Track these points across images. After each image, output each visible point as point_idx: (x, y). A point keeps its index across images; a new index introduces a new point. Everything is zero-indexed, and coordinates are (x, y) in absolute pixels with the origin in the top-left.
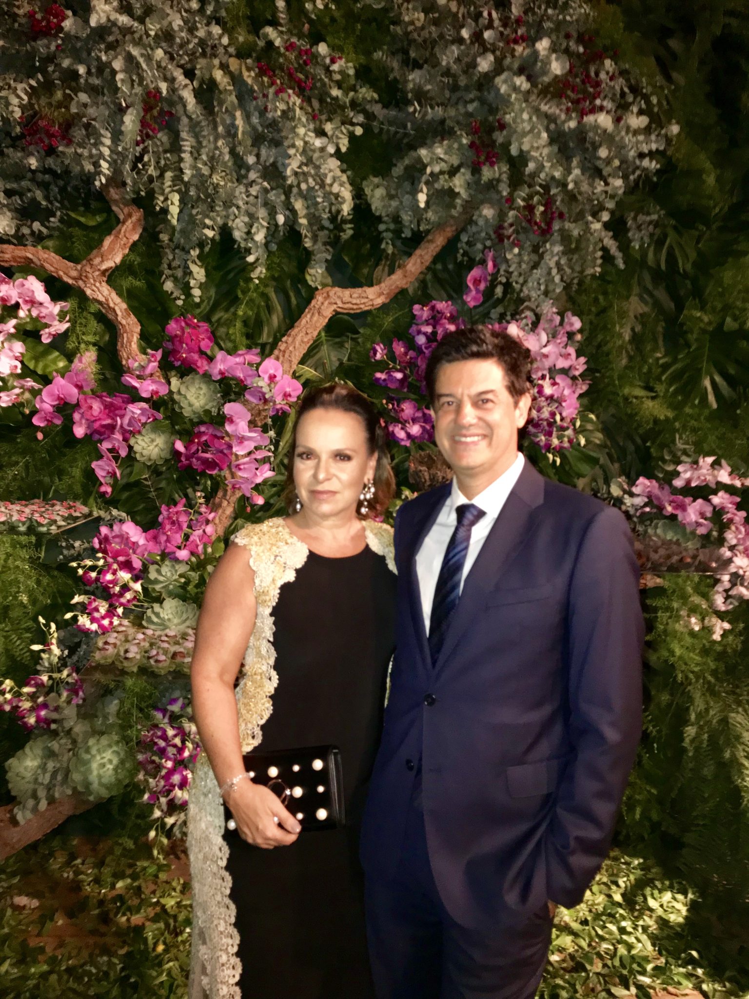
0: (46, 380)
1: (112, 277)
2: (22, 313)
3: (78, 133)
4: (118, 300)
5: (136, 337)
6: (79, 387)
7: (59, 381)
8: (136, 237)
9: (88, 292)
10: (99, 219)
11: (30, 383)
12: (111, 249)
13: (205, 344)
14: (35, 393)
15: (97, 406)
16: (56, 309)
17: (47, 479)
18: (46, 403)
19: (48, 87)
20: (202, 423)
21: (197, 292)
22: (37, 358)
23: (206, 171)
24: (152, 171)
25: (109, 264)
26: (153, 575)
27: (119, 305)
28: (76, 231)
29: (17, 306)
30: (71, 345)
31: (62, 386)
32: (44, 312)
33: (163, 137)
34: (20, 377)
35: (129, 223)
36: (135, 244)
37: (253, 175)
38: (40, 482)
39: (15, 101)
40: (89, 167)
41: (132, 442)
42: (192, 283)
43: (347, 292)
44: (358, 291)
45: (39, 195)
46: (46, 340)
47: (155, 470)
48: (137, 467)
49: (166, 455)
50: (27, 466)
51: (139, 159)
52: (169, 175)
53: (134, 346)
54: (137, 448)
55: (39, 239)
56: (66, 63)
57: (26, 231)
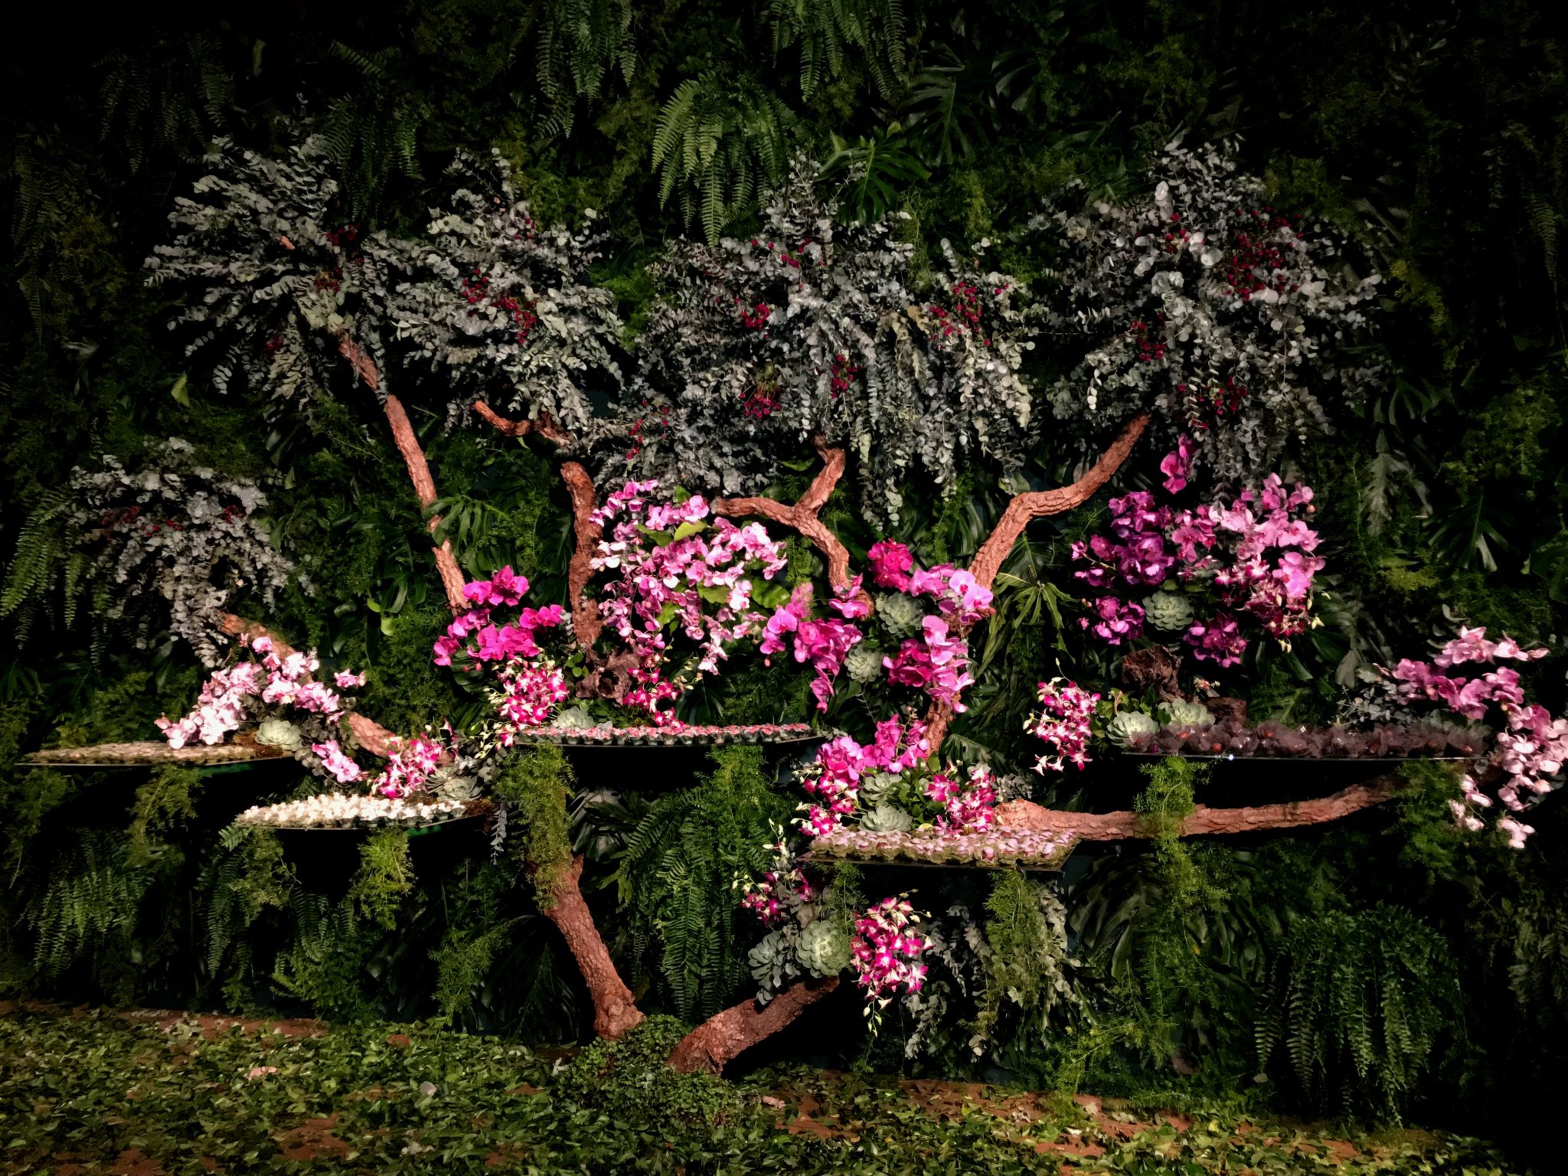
0: (771, 612)
1: (822, 513)
2: (748, 556)
3: (785, 398)
4: (827, 533)
5: (844, 565)
6: (798, 616)
7: (781, 611)
8: (840, 475)
9: (802, 530)
10: (808, 464)
11: (757, 616)
12: (819, 490)
13: (906, 564)
14: (763, 624)
15: (813, 632)
16: (775, 548)
17: (777, 705)
18: (771, 633)
19: (761, 365)
20: (906, 638)
21: (895, 517)
22: (763, 595)
23: (891, 409)
24: (845, 418)
25: (818, 503)
26: (869, 786)
27: (828, 538)
28: (789, 477)
29: (744, 550)
30: (789, 578)
31: (784, 616)
32: (765, 552)
33: (855, 386)
34: (750, 611)
35: (832, 465)
36: (839, 481)
37: (934, 405)
38: (771, 707)
39: (735, 383)
40: (794, 424)
41: (847, 662)
42: (890, 509)
43: (1042, 495)
44: (1055, 492)
45: (759, 453)
46: (768, 577)
47: (867, 687)
48: (852, 685)
49: (877, 672)
50: (759, 692)
51: (835, 410)
52: (860, 419)
53: (843, 573)
54: (851, 668)
55: (761, 488)
56: (773, 344)
57: (750, 483)
